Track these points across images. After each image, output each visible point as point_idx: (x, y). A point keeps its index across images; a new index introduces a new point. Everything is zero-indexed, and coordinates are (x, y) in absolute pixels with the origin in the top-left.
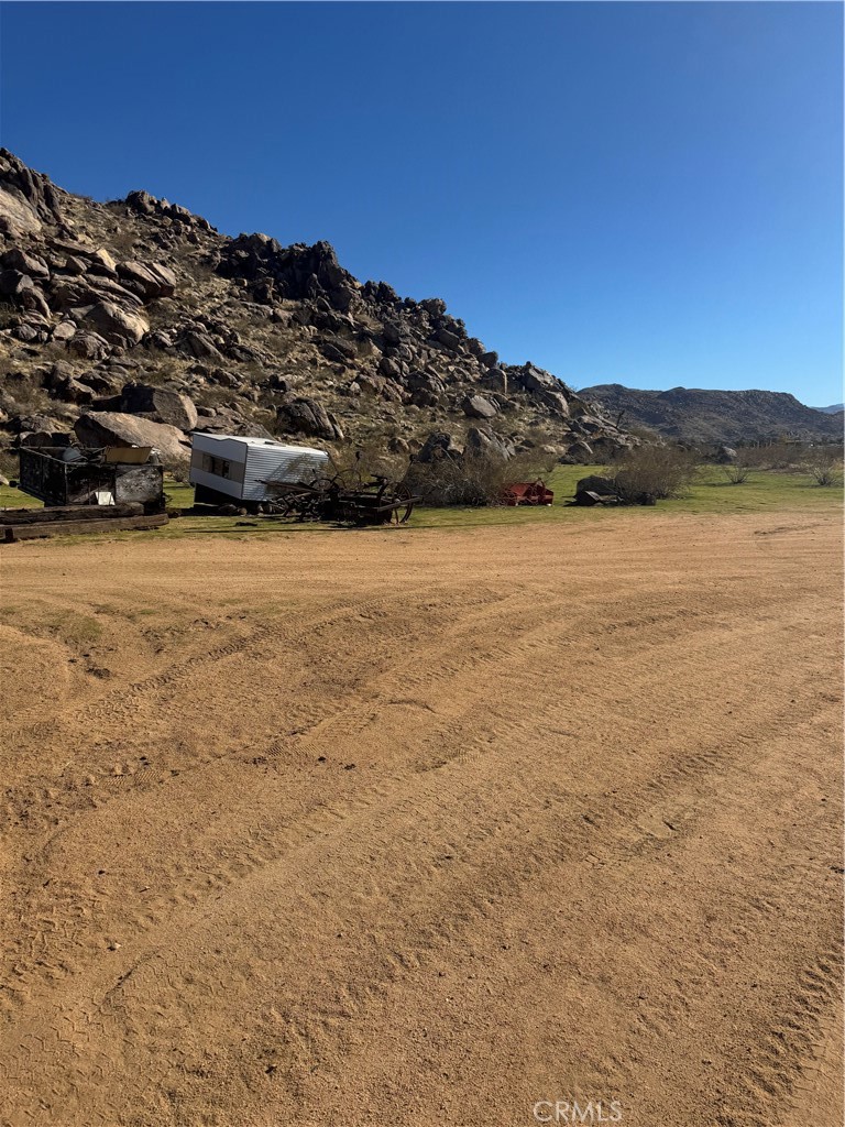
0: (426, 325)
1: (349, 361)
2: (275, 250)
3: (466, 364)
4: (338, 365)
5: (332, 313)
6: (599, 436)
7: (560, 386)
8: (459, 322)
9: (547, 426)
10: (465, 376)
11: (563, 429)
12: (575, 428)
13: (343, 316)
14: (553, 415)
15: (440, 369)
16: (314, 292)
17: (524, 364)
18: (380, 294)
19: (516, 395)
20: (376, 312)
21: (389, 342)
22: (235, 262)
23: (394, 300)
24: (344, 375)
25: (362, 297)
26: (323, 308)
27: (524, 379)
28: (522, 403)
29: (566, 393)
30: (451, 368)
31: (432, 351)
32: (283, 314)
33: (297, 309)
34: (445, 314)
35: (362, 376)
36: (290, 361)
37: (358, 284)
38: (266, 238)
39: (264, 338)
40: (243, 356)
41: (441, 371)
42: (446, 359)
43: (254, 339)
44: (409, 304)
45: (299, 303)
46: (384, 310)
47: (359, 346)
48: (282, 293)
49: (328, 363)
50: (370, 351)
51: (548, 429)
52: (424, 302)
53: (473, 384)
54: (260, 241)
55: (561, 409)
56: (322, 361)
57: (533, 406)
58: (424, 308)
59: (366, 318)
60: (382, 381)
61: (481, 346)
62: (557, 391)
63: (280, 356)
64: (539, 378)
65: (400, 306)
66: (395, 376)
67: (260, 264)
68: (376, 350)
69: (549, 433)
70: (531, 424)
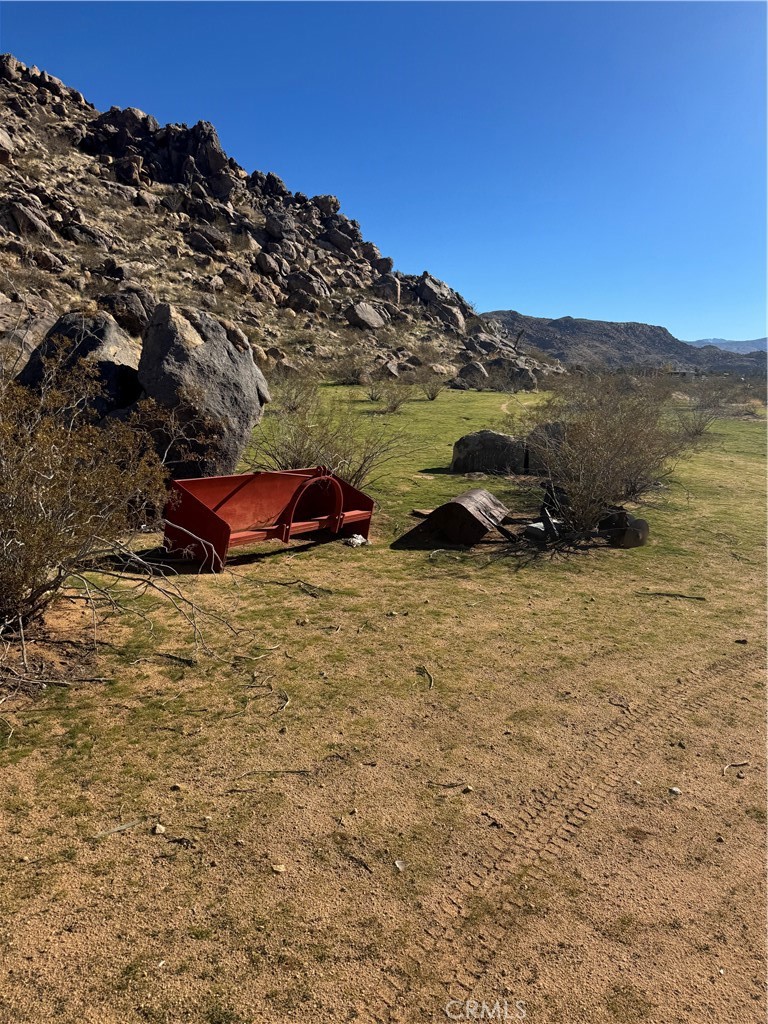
0: (317, 223)
1: (219, 253)
2: (152, 129)
3: (357, 268)
4: (203, 256)
5: (209, 200)
6: (496, 357)
7: (458, 301)
8: (353, 223)
9: (440, 343)
10: (354, 280)
11: (457, 347)
12: (470, 346)
13: (222, 205)
14: (448, 331)
15: (326, 273)
16: (191, 177)
17: (421, 274)
18: (268, 187)
19: (410, 307)
20: (261, 205)
21: (271, 237)
22: (102, 138)
23: (283, 194)
24: (208, 268)
25: (247, 188)
26: (197, 194)
27: (419, 290)
28: (415, 316)
29: (464, 309)
30: (340, 272)
31: (321, 252)
32: (149, 197)
33: (169, 193)
34: (338, 213)
35: (229, 270)
36: (143, 248)
37: (243, 174)
38: (141, 114)
39: (116, 220)
40: (84, 237)
41: (328, 274)
42: (335, 262)
43: (103, 220)
44: (300, 199)
45: (171, 187)
46: (271, 204)
47: (233, 239)
48: (152, 175)
49: (191, 253)
50: (247, 245)
51: (441, 345)
52: (316, 199)
53: (362, 291)
54: (134, 117)
55: (457, 325)
56: (184, 251)
57: (427, 319)
58: (316, 205)
59: (249, 211)
60: (255, 279)
61: (377, 251)
62: (454, 305)
63: (132, 241)
64: (436, 290)
65: (289, 201)
66: (273, 274)
67: (130, 142)
68: (255, 245)
69: (441, 350)
70: (423, 339)
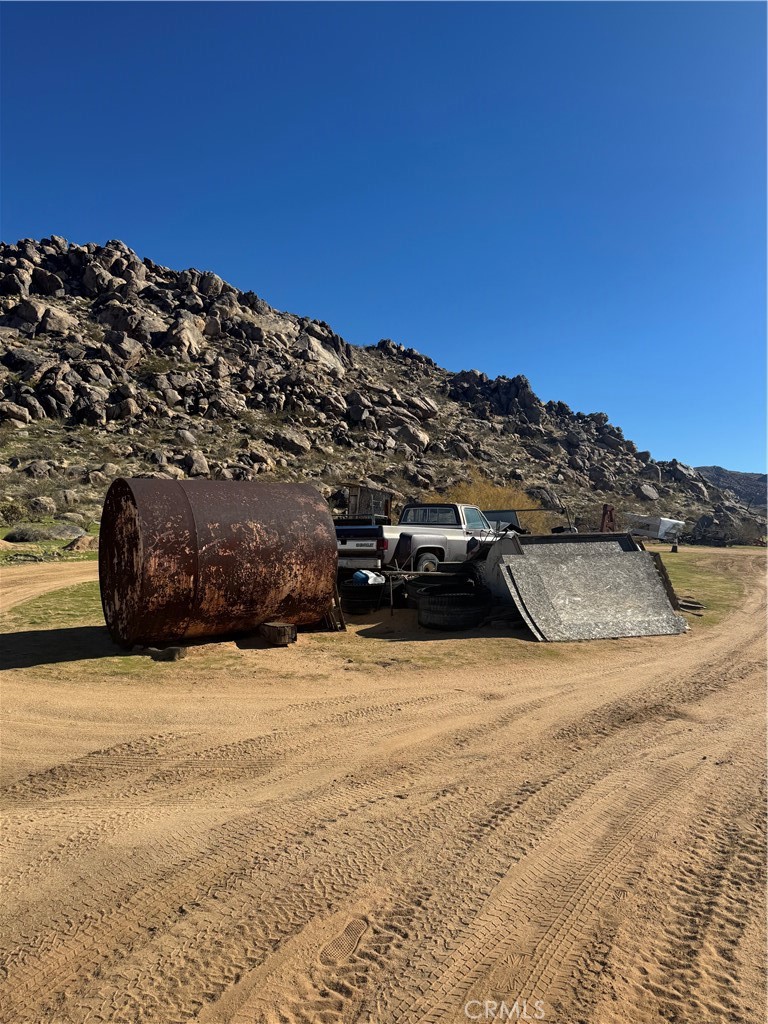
0: (593, 431)
2: (486, 381)
3: (627, 460)
5: (529, 424)
8: (618, 429)
10: (628, 469)
13: (536, 426)
14: (699, 500)
16: (515, 410)
17: (671, 461)
18: (559, 410)
19: (668, 484)
20: (557, 423)
21: (572, 445)
22: (460, 391)
23: (569, 414)
25: (548, 413)
26: (523, 422)
27: (672, 471)
28: (674, 490)
29: (706, 483)
31: (601, 451)
32: (499, 427)
33: (505, 422)
34: (607, 423)
37: (544, 404)
38: (478, 373)
41: (610, 465)
42: (612, 457)
44: (580, 416)
45: (506, 418)
46: (562, 421)
47: (551, 448)
48: (495, 413)
49: (535, 460)
50: (560, 451)
52: (591, 415)
53: (636, 475)
54: (476, 375)
55: (703, 495)
57: (683, 492)
58: (592, 420)
59: (552, 428)
60: (574, 473)
61: (635, 446)
62: (698, 481)
64: (685, 472)
65: (574, 418)
66: (581, 469)
67: (477, 391)
68: (563, 451)
